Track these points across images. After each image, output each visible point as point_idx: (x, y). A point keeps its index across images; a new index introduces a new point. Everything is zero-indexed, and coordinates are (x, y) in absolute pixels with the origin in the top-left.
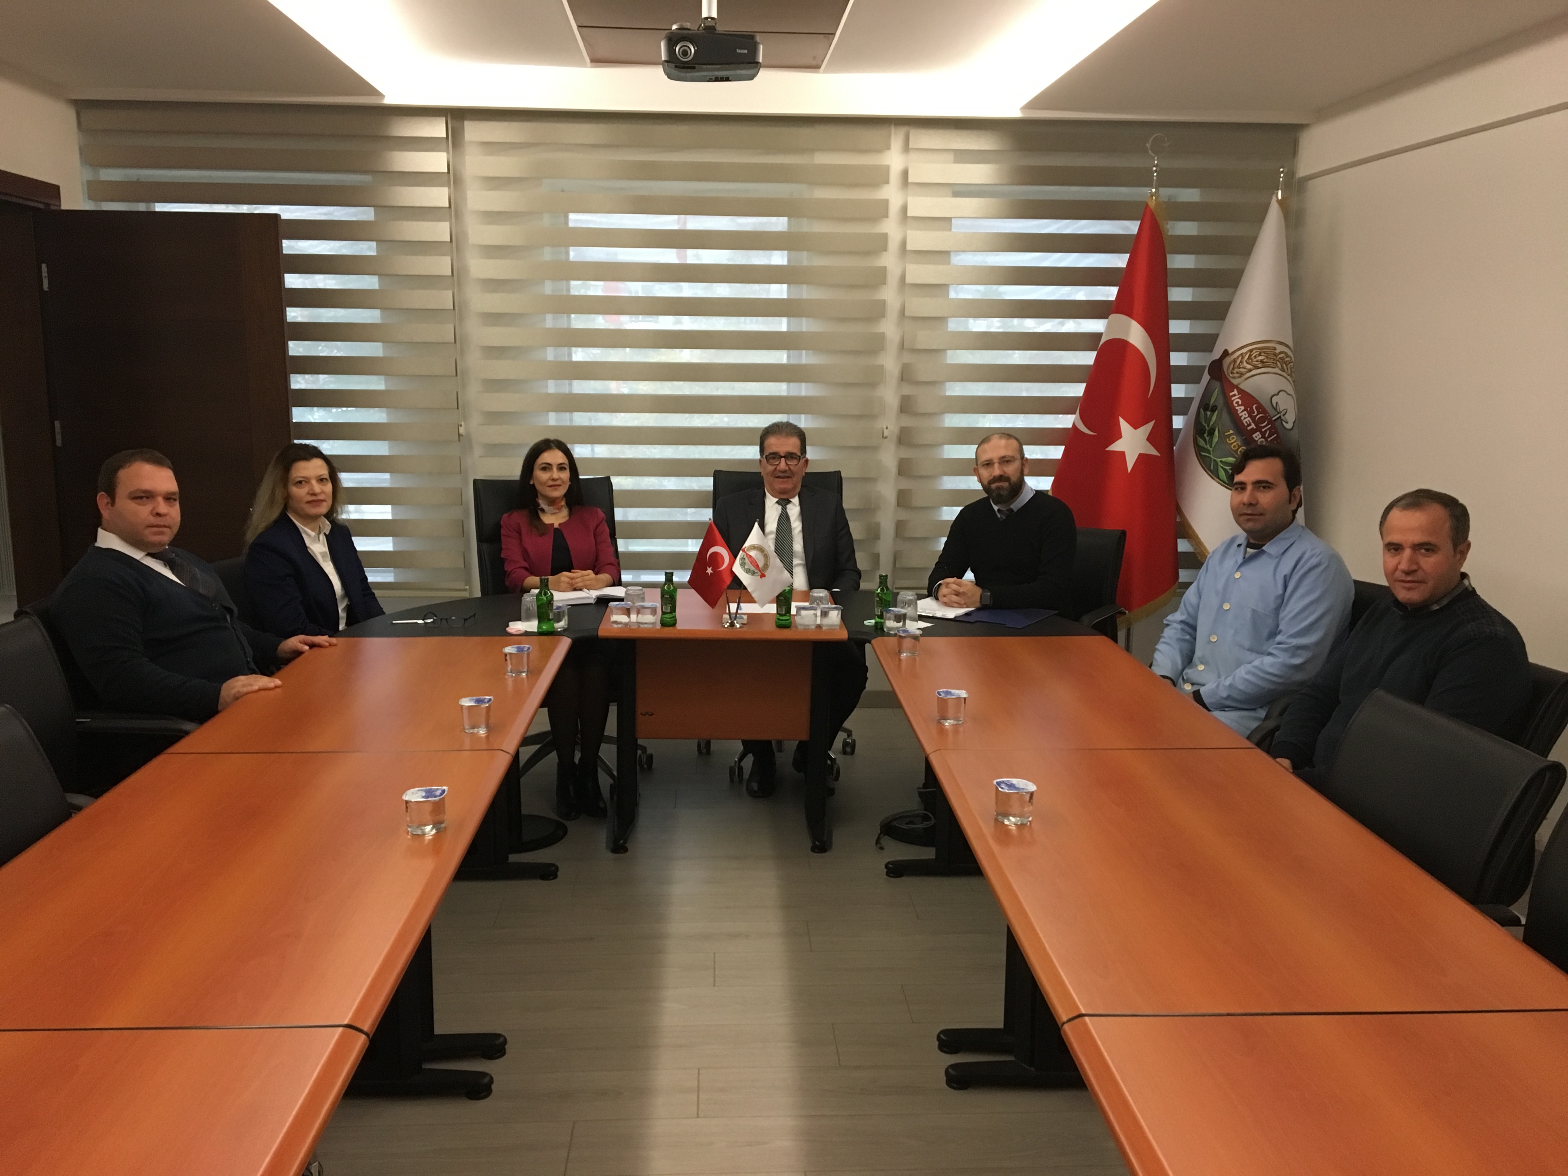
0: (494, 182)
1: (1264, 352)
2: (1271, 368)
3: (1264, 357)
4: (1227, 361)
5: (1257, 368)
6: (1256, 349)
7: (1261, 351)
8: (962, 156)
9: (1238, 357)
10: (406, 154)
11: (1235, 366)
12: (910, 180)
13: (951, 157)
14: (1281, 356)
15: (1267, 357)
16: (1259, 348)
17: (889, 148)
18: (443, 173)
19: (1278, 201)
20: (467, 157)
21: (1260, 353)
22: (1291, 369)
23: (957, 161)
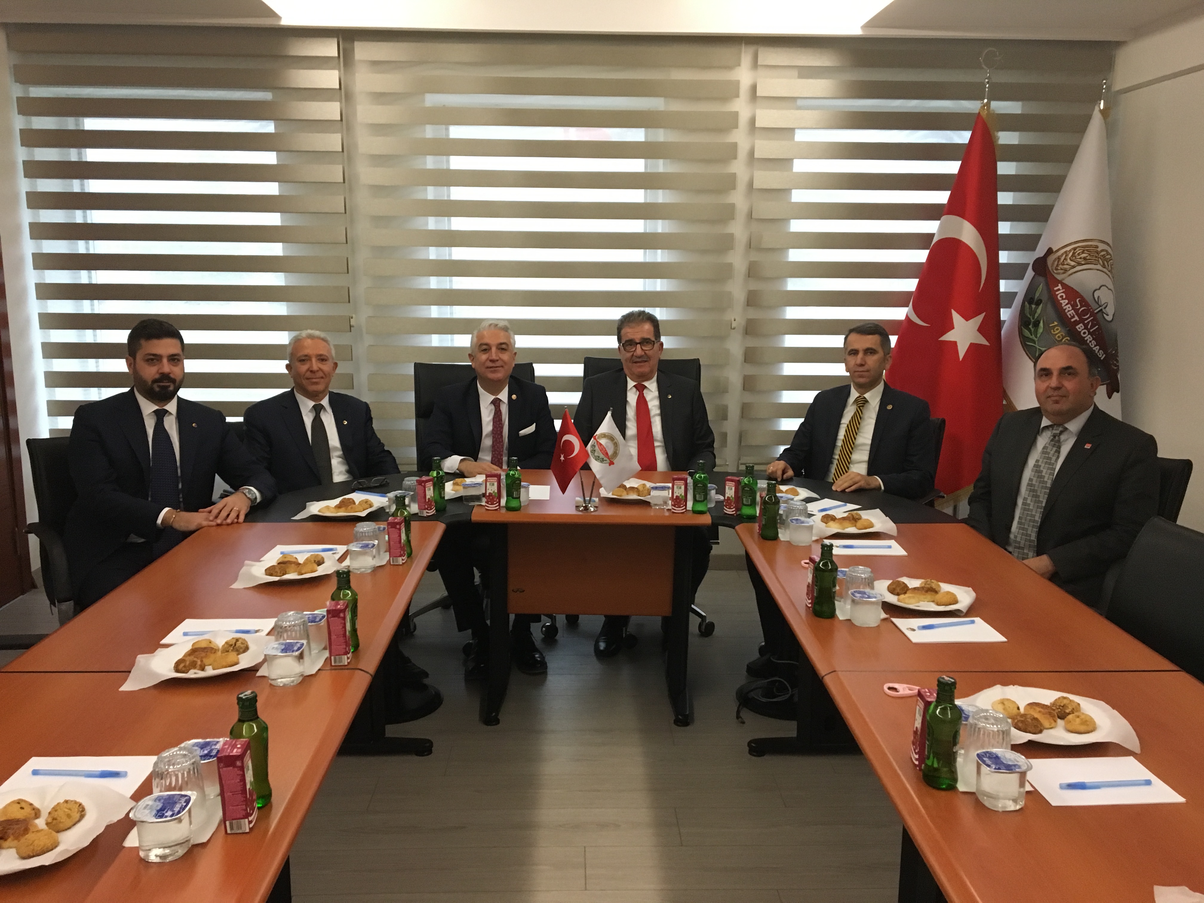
0: (380, 97)
1: (1087, 250)
2: (1093, 265)
3: (1087, 255)
4: (1051, 259)
5: (1080, 264)
6: (1079, 247)
7: (1084, 249)
8: (806, 72)
9: (1062, 254)
10: (302, 71)
11: (1060, 263)
12: (758, 94)
13: (795, 73)
14: (1102, 253)
15: (1089, 254)
16: (1082, 247)
17: (739, 65)
18: (335, 89)
19: (1100, 111)
20: (357, 74)
21: (1084, 251)
22: (1111, 265)
23: (801, 76)
